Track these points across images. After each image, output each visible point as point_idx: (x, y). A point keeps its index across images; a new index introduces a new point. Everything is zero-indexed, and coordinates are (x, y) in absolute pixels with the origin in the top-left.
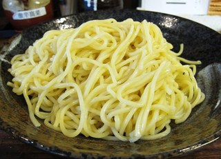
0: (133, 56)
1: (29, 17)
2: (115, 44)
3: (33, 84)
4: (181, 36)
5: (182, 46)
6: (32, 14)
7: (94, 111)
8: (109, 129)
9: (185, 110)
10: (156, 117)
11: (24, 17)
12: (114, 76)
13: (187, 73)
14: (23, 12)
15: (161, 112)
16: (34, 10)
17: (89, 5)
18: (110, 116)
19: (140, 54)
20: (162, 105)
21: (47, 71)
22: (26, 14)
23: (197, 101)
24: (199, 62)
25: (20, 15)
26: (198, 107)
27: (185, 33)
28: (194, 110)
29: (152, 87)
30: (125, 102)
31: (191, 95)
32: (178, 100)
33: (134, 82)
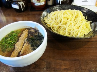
0: (76, 20)
1: (40, 5)
2: (72, 16)
3: (54, 25)
4: (87, 14)
5: (87, 17)
6: (41, 4)
7: (69, 31)
8: (72, 35)
9: (87, 32)
10: (82, 33)
11: (38, 5)
12: (73, 24)
13: (88, 24)
14: (38, 3)
15: (83, 32)
16: (41, 3)
17: (59, 2)
18: (73, 32)
19: (78, 19)
20: (83, 30)
21: (56, 22)
22: (39, 4)
23: (90, 31)
24: (91, 22)
25: (37, 4)
26: (90, 32)
27: (88, 13)
28: (89, 33)
29: (81, 27)
30: (75, 29)
31: (89, 29)
32: (86, 30)
33: (77, 26)
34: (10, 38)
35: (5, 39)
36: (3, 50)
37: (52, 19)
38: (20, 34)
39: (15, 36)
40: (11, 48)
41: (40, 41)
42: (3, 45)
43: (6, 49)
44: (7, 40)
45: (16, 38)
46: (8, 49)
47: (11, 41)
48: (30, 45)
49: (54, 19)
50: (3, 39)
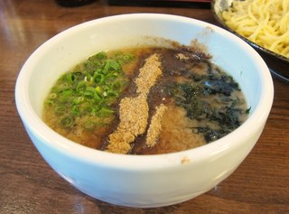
34: (92, 75)
35: (73, 78)
36: (64, 123)
37: (257, 16)
38: (131, 66)
39: (111, 69)
40: (98, 115)
41: (224, 97)
42: (66, 102)
43: (78, 119)
44: (80, 83)
45: (115, 77)
46: (85, 119)
47: (98, 89)
48: (182, 112)
49: (265, 16)
50: (63, 79)
